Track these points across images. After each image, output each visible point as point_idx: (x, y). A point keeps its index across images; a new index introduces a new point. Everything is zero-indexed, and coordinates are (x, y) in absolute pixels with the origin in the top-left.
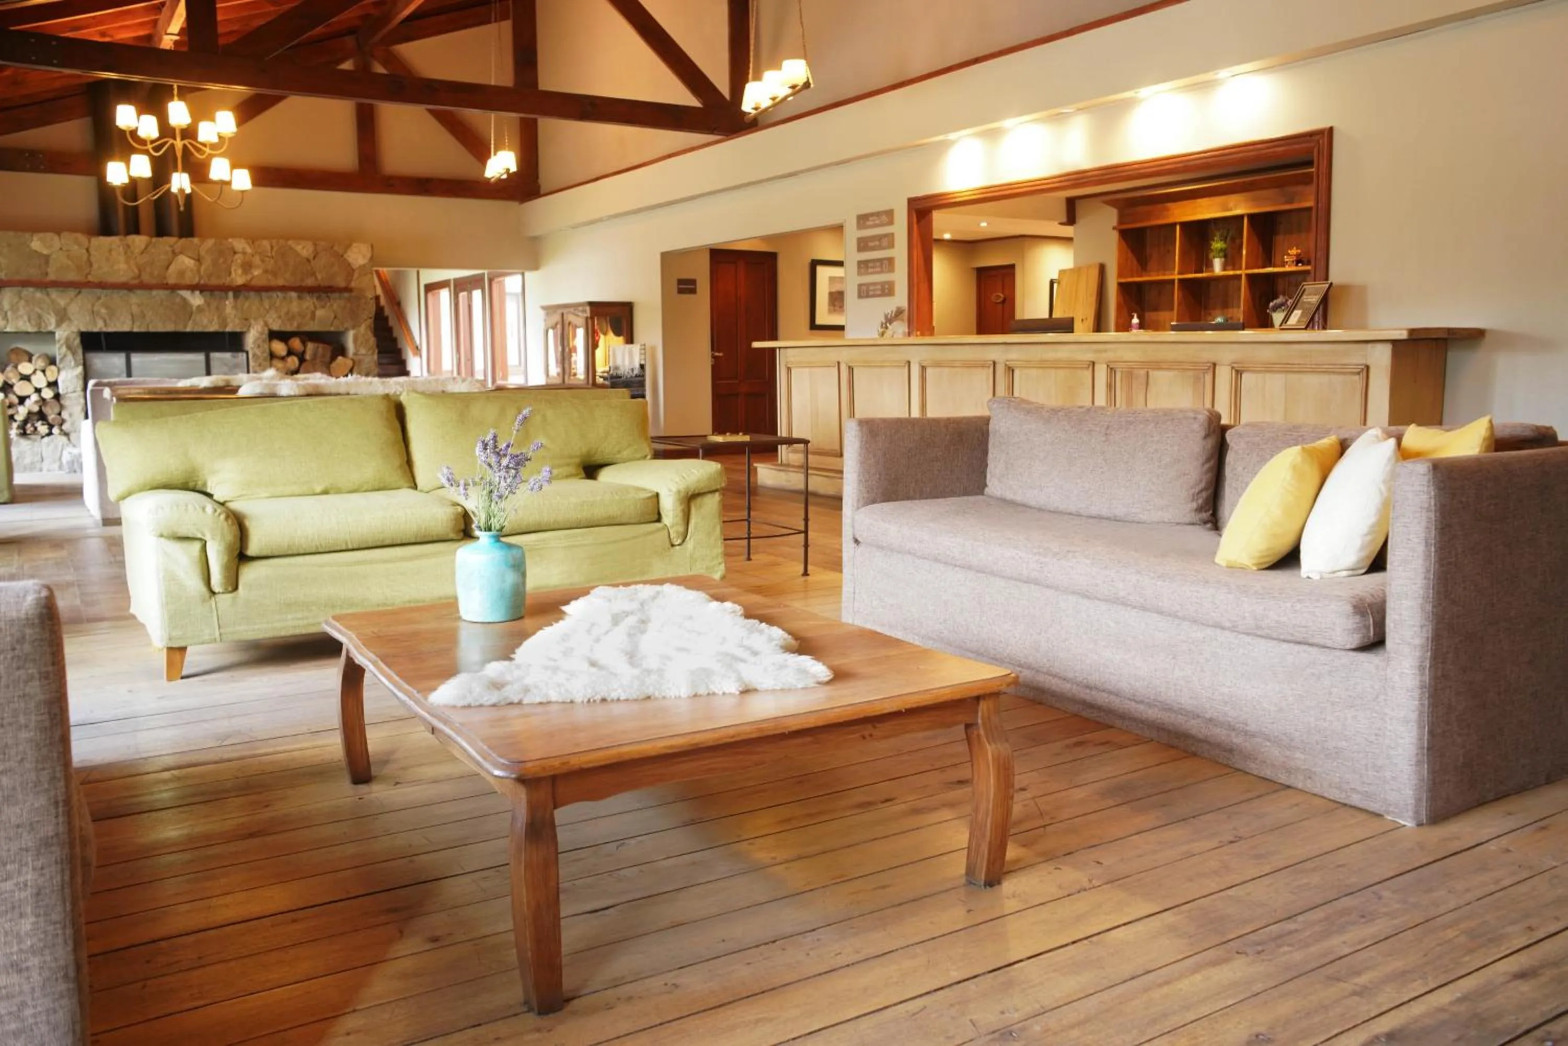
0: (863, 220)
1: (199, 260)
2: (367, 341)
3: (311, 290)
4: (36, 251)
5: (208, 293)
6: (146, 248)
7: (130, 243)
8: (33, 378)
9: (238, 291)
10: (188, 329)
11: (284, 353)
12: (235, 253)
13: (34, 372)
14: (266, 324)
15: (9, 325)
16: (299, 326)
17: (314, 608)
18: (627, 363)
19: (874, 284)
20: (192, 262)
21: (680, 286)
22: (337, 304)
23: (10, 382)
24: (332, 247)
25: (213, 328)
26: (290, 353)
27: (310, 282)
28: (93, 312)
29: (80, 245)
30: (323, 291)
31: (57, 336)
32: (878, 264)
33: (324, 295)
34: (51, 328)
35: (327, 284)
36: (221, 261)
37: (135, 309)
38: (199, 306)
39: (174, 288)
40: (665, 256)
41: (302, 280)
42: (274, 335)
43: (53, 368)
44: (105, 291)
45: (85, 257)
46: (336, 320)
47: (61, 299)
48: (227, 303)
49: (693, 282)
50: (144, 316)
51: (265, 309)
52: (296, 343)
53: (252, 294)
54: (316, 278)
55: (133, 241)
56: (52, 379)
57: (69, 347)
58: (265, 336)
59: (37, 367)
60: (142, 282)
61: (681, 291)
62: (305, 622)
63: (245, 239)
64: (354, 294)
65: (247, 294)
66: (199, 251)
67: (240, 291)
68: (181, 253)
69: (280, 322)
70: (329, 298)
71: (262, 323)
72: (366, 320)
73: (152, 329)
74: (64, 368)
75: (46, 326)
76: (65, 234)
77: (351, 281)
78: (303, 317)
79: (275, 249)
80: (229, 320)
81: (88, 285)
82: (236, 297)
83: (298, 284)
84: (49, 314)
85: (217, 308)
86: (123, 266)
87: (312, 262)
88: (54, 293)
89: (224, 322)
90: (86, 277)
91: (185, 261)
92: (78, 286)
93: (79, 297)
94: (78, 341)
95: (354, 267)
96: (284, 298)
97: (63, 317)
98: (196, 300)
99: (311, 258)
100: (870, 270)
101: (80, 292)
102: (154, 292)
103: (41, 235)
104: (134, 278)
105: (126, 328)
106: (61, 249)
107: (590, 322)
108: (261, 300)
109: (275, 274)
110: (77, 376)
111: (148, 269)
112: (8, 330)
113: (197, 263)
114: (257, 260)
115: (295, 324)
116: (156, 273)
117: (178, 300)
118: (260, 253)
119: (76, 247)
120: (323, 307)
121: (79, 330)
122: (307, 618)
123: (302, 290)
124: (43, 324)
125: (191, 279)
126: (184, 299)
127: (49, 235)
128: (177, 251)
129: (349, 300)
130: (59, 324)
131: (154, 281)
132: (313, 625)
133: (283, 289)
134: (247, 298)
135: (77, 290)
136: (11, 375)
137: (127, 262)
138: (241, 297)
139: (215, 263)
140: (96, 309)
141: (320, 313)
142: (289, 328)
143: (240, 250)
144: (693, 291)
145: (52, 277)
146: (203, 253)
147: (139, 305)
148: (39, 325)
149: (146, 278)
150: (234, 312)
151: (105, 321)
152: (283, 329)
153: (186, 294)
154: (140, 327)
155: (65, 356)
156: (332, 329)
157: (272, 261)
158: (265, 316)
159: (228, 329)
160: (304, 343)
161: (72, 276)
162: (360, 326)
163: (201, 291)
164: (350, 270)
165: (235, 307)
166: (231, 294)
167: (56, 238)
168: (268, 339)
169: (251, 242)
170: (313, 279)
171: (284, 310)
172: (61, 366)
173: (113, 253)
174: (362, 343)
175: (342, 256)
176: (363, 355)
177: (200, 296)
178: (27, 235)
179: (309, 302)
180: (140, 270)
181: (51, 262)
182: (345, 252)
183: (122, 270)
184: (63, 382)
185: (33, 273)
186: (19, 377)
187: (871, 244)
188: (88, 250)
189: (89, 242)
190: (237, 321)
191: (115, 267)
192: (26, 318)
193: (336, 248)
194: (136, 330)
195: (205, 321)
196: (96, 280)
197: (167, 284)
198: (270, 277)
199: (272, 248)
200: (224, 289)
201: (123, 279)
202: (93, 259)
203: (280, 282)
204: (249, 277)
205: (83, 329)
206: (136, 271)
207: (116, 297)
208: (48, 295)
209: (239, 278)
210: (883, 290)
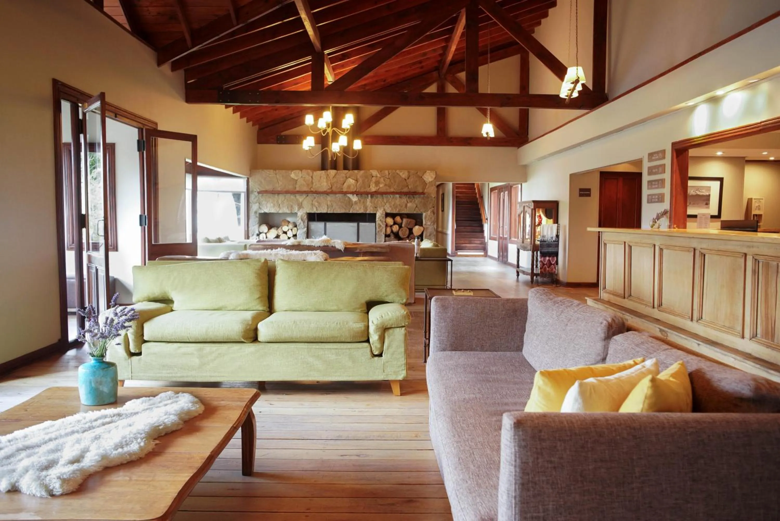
0: (651, 155)
1: (357, 180)
2: (431, 218)
3: (406, 194)
4: (292, 178)
5: (359, 196)
6: (335, 175)
7: (329, 174)
8: (288, 232)
9: (373, 194)
10: (351, 212)
11: (392, 224)
12: (373, 177)
13: (288, 230)
14: (384, 210)
15: (280, 210)
16: (399, 211)
17: (176, 369)
18: (549, 233)
19: (655, 195)
20: (354, 181)
21: (581, 193)
22: (418, 200)
23: (279, 235)
24: (417, 173)
25: (361, 211)
26: (395, 223)
27: (405, 190)
28: (312, 204)
29: (309, 175)
30: (412, 194)
31: (298, 214)
32: (656, 183)
33: (411, 196)
34: (296, 211)
35: (413, 191)
36: (366, 180)
37: (329, 203)
38: (355, 201)
39: (345, 193)
40: (572, 176)
41: (402, 189)
42: (387, 215)
43: (295, 228)
44: (317, 195)
45: (311, 181)
46: (417, 208)
47: (300, 198)
48: (368, 200)
49: (589, 190)
50: (332, 206)
51: (384, 202)
52: (398, 219)
53: (379, 196)
54: (408, 188)
55: (330, 173)
56: (294, 233)
57: (302, 220)
58: (384, 216)
59: (290, 228)
60: (332, 190)
61: (581, 195)
62: (171, 375)
63: (377, 170)
64: (426, 195)
65: (376, 196)
66: (357, 176)
67: (374, 194)
68: (349, 177)
69: (390, 209)
70: (414, 198)
71: (383, 209)
72: (431, 208)
73: (335, 212)
74: (299, 229)
75: (294, 211)
76: (304, 171)
77: (424, 189)
78: (402, 207)
79: (390, 175)
80: (368, 208)
81: (312, 192)
82: (372, 197)
83: (400, 191)
84: (295, 205)
85: (363, 202)
86: (325, 184)
87: (407, 181)
88: (298, 196)
89: (366, 208)
90: (311, 189)
91: (351, 181)
92: (306, 193)
93: (308, 197)
94: (306, 217)
95: (427, 183)
96: (393, 198)
97: (300, 206)
98: (354, 198)
99: (406, 179)
100: (653, 186)
101: (307, 196)
102: (337, 195)
103: (294, 171)
104: (329, 189)
105: (325, 211)
106: (302, 177)
107: (533, 211)
108: (383, 199)
109: (390, 187)
110: (304, 232)
111: (335, 185)
112: (280, 212)
113: (356, 182)
114: (382, 180)
115: (398, 210)
116: (338, 186)
117: (347, 198)
118: (384, 176)
119: (307, 176)
120: (411, 202)
121: (306, 212)
122: (172, 373)
123: (401, 194)
124: (293, 210)
125: (353, 189)
126: (349, 198)
127: (297, 171)
128: (348, 176)
129: (423, 198)
130: (299, 210)
131: (337, 190)
132: (174, 377)
133: (393, 193)
134: (377, 198)
135: (307, 195)
136: (280, 231)
137: (327, 182)
138: (374, 197)
139: (363, 182)
140: (314, 202)
141: (409, 205)
142: (394, 212)
143: (375, 176)
144: (589, 195)
145: (298, 189)
146: (358, 177)
147: (331, 201)
148: (291, 210)
149: (334, 189)
150: (370, 204)
151: (317, 208)
152: (392, 212)
153: (350, 196)
154: (330, 211)
155: (300, 223)
156: (415, 212)
157: (389, 180)
158: (384, 206)
159: (368, 212)
160: (402, 219)
161: (305, 189)
162: (428, 211)
163: (357, 195)
164: (425, 184)
165: (371, 202)
166: (369, 196)
167: (300, 172)
168: (385, 217)
169: (379, 171)
170: (407, 188)
171: (393, 203)
172: (298, 228)
173: (322, 178)
174: (429, 219)
175: (421, 177)
176: (429, 225)
177: (356, 197)
178: (290, 172)
179: (404, 199)
180: (331, 185)
181: (298, 183)
182: (423, 175)
183: (324, 186)
184: (299, 235)
185: (290, 187)
186: (282, 232)
187: (654, 171)
188: (312, 177)
189: (313, 173)
190: (372, 208)
191: (322, 184)
192: (287, 207)
193: (418, 173)
194: (329, 212)
195: (358, 209)
196: (314, 190)
197: (343, 191)
198: (387, 187)
199: (389, 174)
200: (367, 193)
201: (325, 190)
202: (313, 181)
203: (392, 190)
204: (378, 187)
205: (308, 212)
206: (331, 186)
207: (322, 197)
208: (295, 196)
209: (373, 188)
210: (658, 199)
